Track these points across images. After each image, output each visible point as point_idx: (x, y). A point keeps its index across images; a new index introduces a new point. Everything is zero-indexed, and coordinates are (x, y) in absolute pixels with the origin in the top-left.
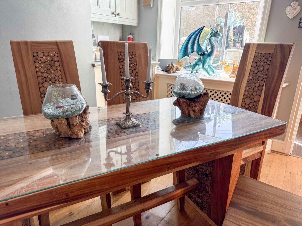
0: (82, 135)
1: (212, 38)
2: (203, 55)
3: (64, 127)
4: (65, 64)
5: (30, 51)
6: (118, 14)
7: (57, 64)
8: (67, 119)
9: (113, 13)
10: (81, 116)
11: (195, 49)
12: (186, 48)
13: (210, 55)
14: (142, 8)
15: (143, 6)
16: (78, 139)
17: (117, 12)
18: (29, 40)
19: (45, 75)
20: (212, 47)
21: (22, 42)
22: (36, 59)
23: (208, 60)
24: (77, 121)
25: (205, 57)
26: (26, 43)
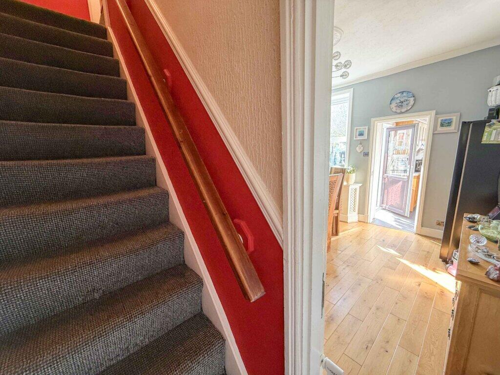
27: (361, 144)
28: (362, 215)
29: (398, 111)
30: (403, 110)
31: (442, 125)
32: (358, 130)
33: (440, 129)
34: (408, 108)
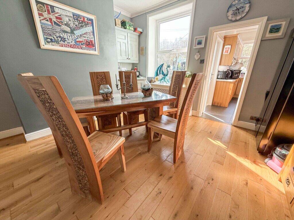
0: (110, 99)
1: (168, 68)
2: (164, 75)
3: (105, 97)
4: (107, 79)
5: (95, 75)
6: (130, 59)
7: (104, 79)
8: (106, 94)
9: (127, 59)
10: (110, 94)
11: (161, 73)
12: (157, 73)
13: (167, 75)
14: (141, 55)
15: (141, 54)
16: (109, 100)
17: (129, 58)
18: (95, 71)
19: (100, 83)
20: (168, 72)
21: (93, 72)
22: (97, 78)
23: (166, 77)
24: (109, 95)
25: (165, 76)
26: (94, 72)
27: (199, 52)
28: (195, 111)
29: (234, 19)
30: (238, 18)
31: (271, 31)
32: (197, 40)
33: (268, 35)
34: (243, 15)
